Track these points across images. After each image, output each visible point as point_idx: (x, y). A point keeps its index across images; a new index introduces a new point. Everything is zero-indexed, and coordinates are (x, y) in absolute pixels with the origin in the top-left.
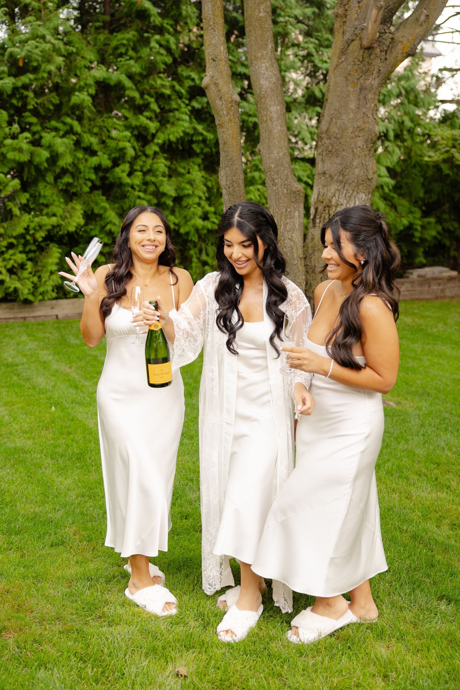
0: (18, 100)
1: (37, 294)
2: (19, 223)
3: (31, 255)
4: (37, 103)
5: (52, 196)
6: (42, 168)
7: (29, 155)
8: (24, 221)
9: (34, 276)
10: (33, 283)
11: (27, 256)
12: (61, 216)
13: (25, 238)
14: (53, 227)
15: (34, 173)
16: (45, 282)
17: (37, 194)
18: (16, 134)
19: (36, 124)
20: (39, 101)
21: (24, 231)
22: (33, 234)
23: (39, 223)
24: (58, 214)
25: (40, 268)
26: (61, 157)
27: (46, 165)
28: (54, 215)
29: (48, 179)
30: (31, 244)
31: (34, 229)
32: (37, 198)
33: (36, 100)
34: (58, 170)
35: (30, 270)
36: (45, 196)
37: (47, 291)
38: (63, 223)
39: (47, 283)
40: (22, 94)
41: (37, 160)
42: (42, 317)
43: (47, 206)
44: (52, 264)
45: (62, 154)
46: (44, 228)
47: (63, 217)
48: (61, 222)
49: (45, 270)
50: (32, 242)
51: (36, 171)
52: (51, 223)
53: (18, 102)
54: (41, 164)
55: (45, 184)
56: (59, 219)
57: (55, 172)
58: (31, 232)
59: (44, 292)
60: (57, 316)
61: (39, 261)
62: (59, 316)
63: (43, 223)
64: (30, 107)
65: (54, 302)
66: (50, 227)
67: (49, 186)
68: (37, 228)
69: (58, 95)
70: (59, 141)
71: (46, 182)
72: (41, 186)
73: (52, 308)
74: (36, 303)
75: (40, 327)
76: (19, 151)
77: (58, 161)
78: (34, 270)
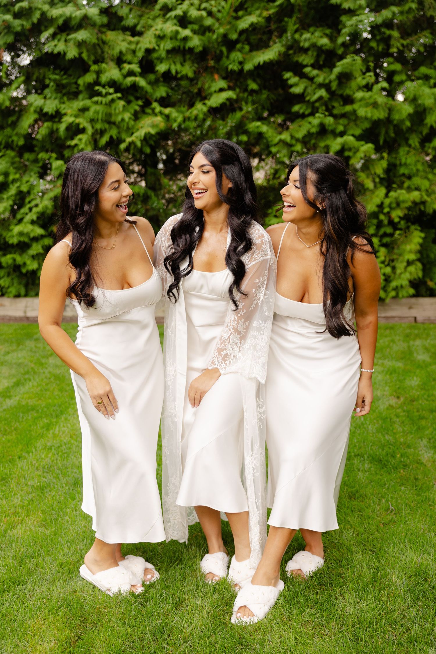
0: (378, 42)
1: (390, 289)
2: (371, 199)
3: (386, 240)
4: (403, 45)
5: (415, 165)
6: (404, 128)
7: (387, 111)
8: (377, 196)
9: (386, 266)
10: (384, 275)
11: (380, 241)
12: (427, 191)
13: (377, 218)
14: (415, 203)
15: (393, 135)
16: (401, 274)
17: (398, 162)
18: (370, 84)
19: (400, 73)
20: (405, 43)
21: (376, 209)
22: (388, 213)
23: (396, 199)
24: (423, 188)
25: (395, 257)
26: (429, 113)
27: (408, 124)
28: (418, 189)
29: (411, 142)
30: (385, 226)
31: (390, 206)
32: (398, 168)
33: (402, 41)
34: (425, 131)
35: (382, 258)
36: (405, 164)
37: (402, 286)
38: (429, 199)
39: (403, 276)
40: (384, 33)
41: (396, 117)
42: (396, 319)
43: (409, 177)
44: (410, 252)
45: (431, 109)
46: (403, 205)
47: (430, 191)
48: (425, 197)
49: (401, 258)
50: (386, 222)
51: (395, 132)
52: (412, 199)
53: (378, 45)
54: (402, 121)
55: (407, 149)
56: (424, 194)
57: (421, 133)
58: (386, 210)
59: (397, 287)
60: (415, 318)
61: (396, 247)
62: (418, 319)
63: (401, 198)
64: (394, 50)
65: (413, 300)
66: (409, 204)
67: (413, 152)
68: (394, 205)
69: (432, 33)
70: (427, 90)
71: (410, 146)
72: (403, 151)
73: (410, 308)
74: (388, 300)
75: (388, 331)
76: (374, 107)
77: (425, 118)
78: (387, 259)
